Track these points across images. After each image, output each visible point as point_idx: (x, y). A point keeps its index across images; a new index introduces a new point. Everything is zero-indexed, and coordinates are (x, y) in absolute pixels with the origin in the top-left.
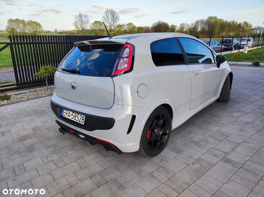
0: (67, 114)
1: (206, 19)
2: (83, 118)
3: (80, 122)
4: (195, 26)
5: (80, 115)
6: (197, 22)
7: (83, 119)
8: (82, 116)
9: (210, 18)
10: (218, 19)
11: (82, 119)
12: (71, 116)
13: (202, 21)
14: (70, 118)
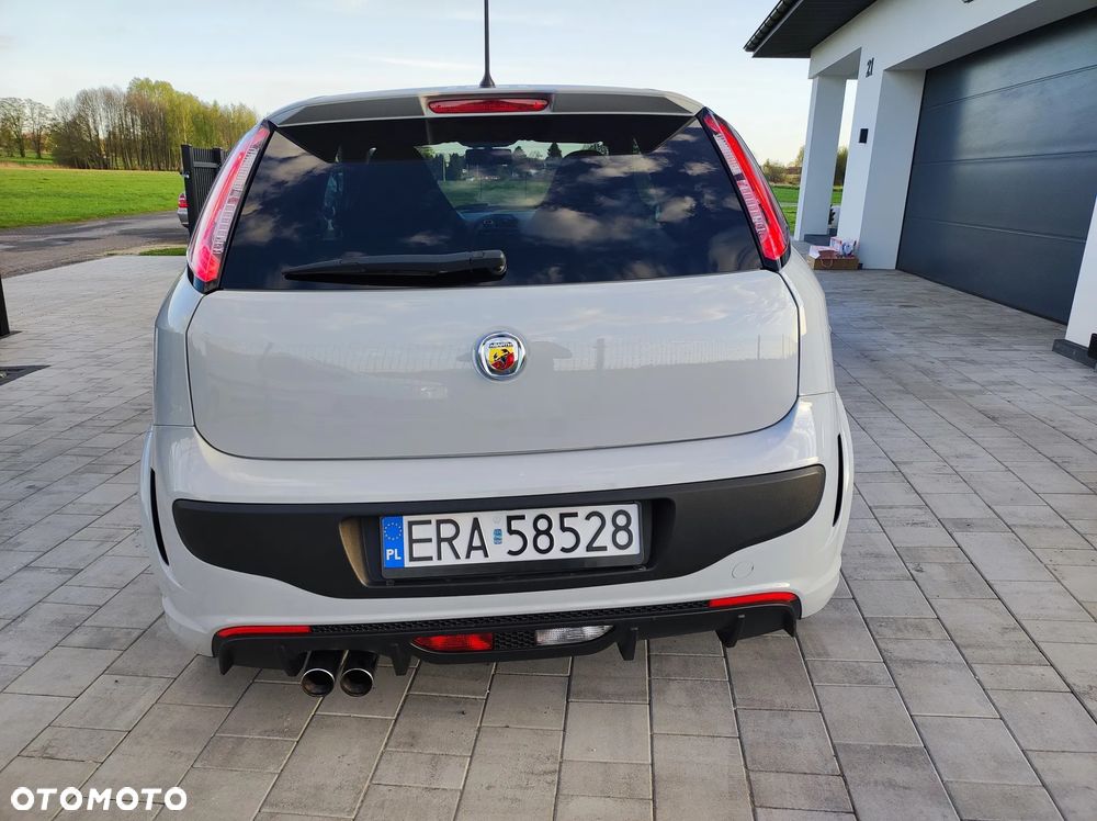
0: (450, 541)
1: (124, 88)
2: (621, 520)
3: (604, 548)
4: (80, 116)
5: (583, 511)
6: (85, 99)
7: (618, 529)
8: (608, 511)
9: (142, 86)
10: (179, 95)
11: (609, 528)
12: (498, 540)
13: (109, 98)
14: (498, 554)
